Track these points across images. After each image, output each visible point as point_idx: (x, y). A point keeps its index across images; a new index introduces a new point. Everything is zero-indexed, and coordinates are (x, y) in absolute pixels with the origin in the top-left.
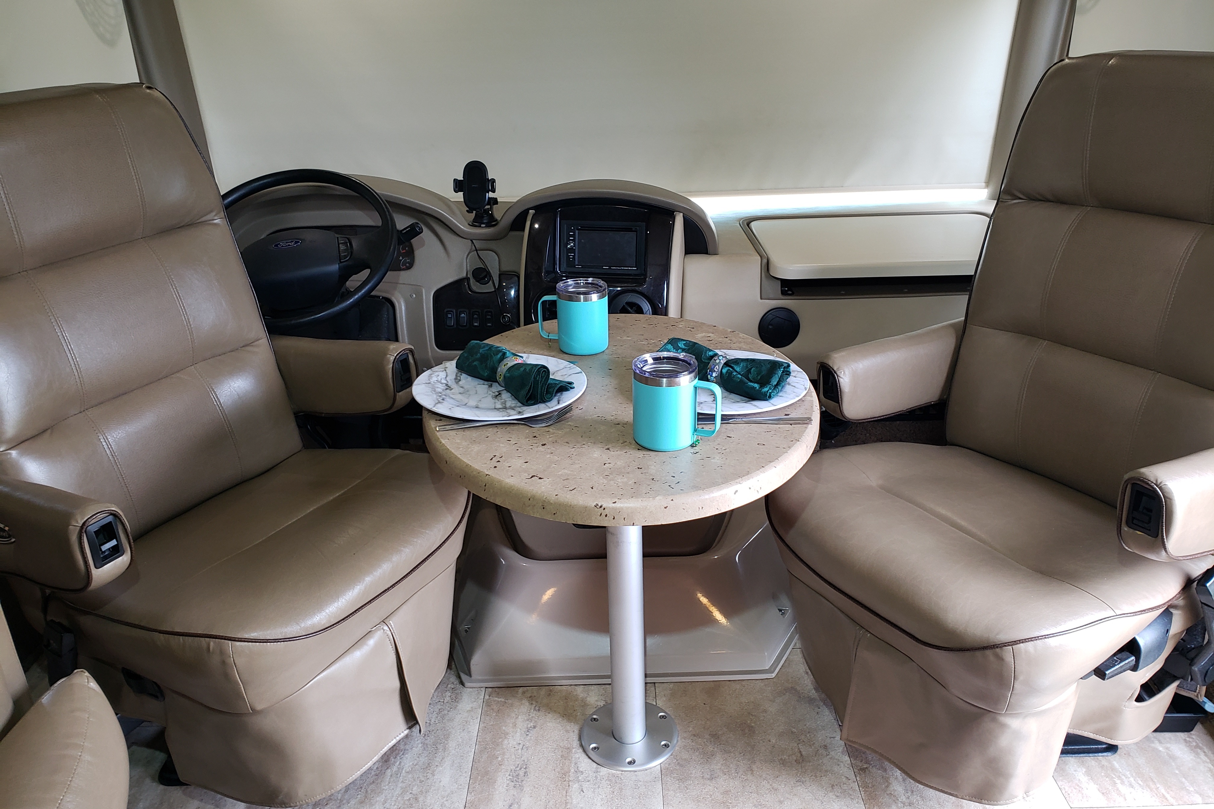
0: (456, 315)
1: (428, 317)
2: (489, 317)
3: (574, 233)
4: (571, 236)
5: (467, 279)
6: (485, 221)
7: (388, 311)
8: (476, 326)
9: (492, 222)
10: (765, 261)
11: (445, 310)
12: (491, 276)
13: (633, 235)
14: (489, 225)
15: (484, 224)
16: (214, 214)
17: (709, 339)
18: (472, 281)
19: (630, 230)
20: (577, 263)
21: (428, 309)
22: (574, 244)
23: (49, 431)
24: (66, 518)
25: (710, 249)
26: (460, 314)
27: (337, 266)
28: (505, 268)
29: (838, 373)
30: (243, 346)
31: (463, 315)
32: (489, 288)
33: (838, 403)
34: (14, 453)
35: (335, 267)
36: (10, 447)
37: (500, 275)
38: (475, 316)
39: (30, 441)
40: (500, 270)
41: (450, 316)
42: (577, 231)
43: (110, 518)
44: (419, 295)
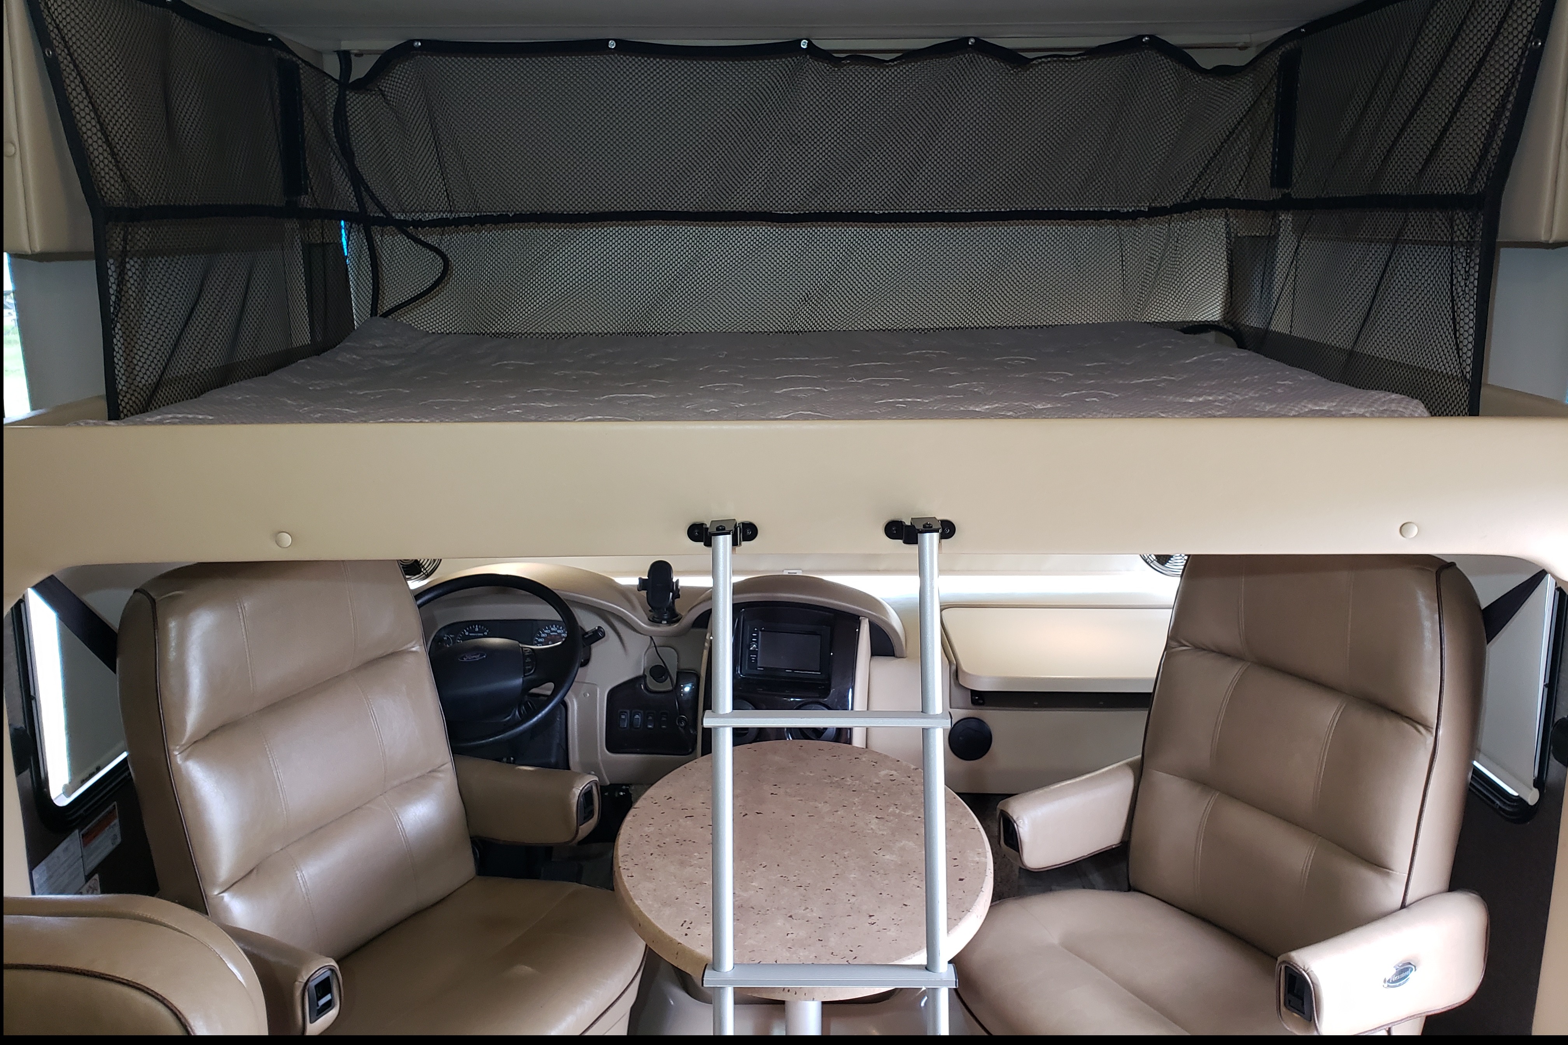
0: (630, 716)
1: (601, 717)
2: (664, 719)
3: (758, 634)
4: (754, 637)
5: (644, 677)
6: (666, 617)
7: (561, 714)
8: (650, 729)
9: (674, 618)
10: (954, 668)
11: (619, 711)
12: (668, 672)
13: (817, 638)
14: (670, 622)
15: (665, 620)
16: (414, 642)
17: (892, 778)
18: (649, 679)
19: (814, 633)
20: (759, 665)
21: (601, 709)
22: (757, 646)
23: (255, 871)
24: (293, 975)
25: (897, 653)
26: (634, 716)
27: (521, 680)
28: (685, 666)
29: (1018, 822)
30: (430, 772)
31: (637, 716)
32: (667, 686)
33: (1019, 852)
34: (226, 896)
35: (519, 681)
36: (223, 890)
37: (678, 673)
38: (650, 718)
39: (241, 882)
40: (678, 669)
41: (623, 717)
42: (760, 633)
43: (328, 973)
44: (593, 694)
